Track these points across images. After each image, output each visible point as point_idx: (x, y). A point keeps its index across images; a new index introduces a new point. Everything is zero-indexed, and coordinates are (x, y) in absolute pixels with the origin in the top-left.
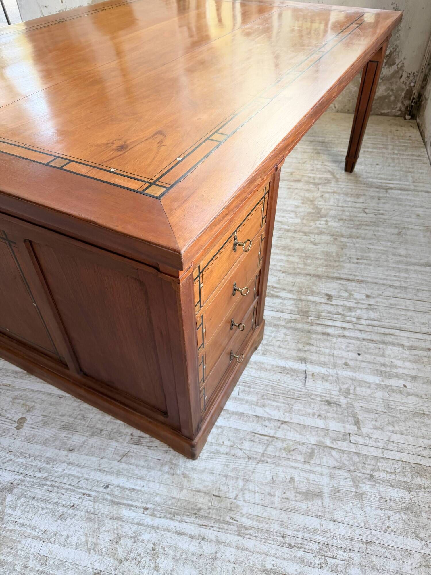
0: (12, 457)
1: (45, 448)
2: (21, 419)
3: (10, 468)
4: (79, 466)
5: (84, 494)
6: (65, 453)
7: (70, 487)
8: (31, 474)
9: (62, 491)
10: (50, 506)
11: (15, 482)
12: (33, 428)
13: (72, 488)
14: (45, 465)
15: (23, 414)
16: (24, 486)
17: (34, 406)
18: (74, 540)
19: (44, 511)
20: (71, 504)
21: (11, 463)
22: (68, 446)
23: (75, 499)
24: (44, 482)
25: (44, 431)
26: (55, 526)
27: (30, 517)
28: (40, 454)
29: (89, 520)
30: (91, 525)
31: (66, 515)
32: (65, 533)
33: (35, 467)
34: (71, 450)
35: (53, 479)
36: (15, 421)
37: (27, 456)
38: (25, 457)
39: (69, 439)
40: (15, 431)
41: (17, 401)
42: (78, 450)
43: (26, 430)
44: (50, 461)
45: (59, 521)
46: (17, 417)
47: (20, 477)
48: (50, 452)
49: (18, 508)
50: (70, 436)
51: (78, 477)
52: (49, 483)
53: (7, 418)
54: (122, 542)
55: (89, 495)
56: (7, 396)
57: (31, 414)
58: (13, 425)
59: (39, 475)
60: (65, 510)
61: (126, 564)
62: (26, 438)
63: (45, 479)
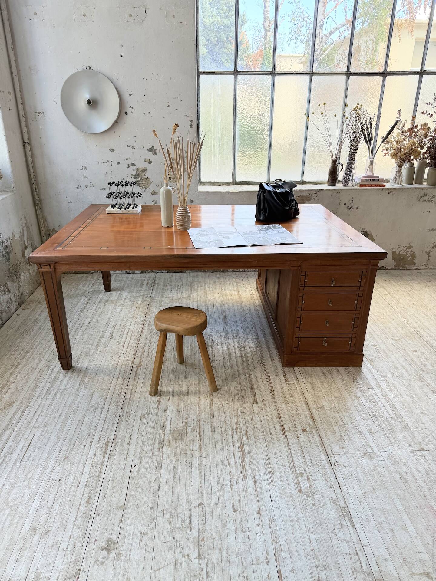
11: (392, 339)
21: (388, 342)
24: (385, 334)
40: (378, 345)
47: (389, 339)
53: (376, 349)
62: (377, 342)
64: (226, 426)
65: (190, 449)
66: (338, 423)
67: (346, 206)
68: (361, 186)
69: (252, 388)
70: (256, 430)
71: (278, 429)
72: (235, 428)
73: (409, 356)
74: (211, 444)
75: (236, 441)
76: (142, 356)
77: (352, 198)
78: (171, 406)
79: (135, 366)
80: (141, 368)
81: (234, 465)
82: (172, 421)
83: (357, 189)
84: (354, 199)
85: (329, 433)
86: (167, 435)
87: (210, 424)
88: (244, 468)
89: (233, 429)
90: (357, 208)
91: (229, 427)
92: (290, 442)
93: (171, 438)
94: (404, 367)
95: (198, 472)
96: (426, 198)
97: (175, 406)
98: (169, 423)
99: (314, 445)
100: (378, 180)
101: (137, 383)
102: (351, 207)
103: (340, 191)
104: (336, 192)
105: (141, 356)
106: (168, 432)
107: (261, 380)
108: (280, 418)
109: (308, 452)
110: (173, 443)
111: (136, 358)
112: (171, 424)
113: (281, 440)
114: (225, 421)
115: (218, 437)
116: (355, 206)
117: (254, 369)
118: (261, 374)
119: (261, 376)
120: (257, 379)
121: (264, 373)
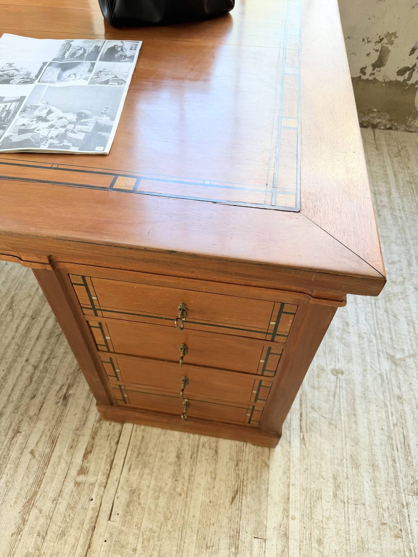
0: (368, 367)
1: (352, 345)
2: (333, 374)
3: (377, 365)
4: (357, 316)
5: (376, 307)
6: (351, 328)
7: (375, 318)
8: (376, 347)
9: (379, 322)
10: (392, 326)
11: (386, 356)
12: (338, 359)
13: (374, 315)
14: (365, 339)
15: (327, 374)
16: (386, 349)
17: (317, 367)
18: (404, 305)
19: (397, 329)
20: (385, 313)
21: (373, 366)
22: (345, 327)
23: (381, 312)
24: (378, 336)
25: (338, 350)
26: (403, 320)
27: (404, 337)
28: (358, 346)
29: (390, 300)
30: (392, 299)
31: (393, 314)
32: (404, 312)
33: (369, 346)
34: (347, 324)
35: (373, 330)
36: (337, 378)
37: (363, 356)
38: (365, 357)
39: (338, 328)
40: (346, 373)
41: (316, 385)
42: (345, 319)
43: (341, 365)
44: (360, 336)
45: (398, 317)
46: (333, 378)
47: (381, 354)
48: (354, 339)
49: (402, 347)
50: (336, 328)
51: (366, 314)
52: (377, 332)
53: (336, 386)
54: (394, 280)
55: (375, 303)
56: (314, 396)
57: (325, 367)
58: (341, 378)
59: (374, 341)
60: (390, 316)
61: (404, 276)
62: (348, 362)
63: (375, 335)
73: (404, 426)
94: (374, 466)
107: (30, 456)
117: (37, 414)
118: (41, 437)
119: (37, 444)
120: (22, 453)
121: (48, 434)
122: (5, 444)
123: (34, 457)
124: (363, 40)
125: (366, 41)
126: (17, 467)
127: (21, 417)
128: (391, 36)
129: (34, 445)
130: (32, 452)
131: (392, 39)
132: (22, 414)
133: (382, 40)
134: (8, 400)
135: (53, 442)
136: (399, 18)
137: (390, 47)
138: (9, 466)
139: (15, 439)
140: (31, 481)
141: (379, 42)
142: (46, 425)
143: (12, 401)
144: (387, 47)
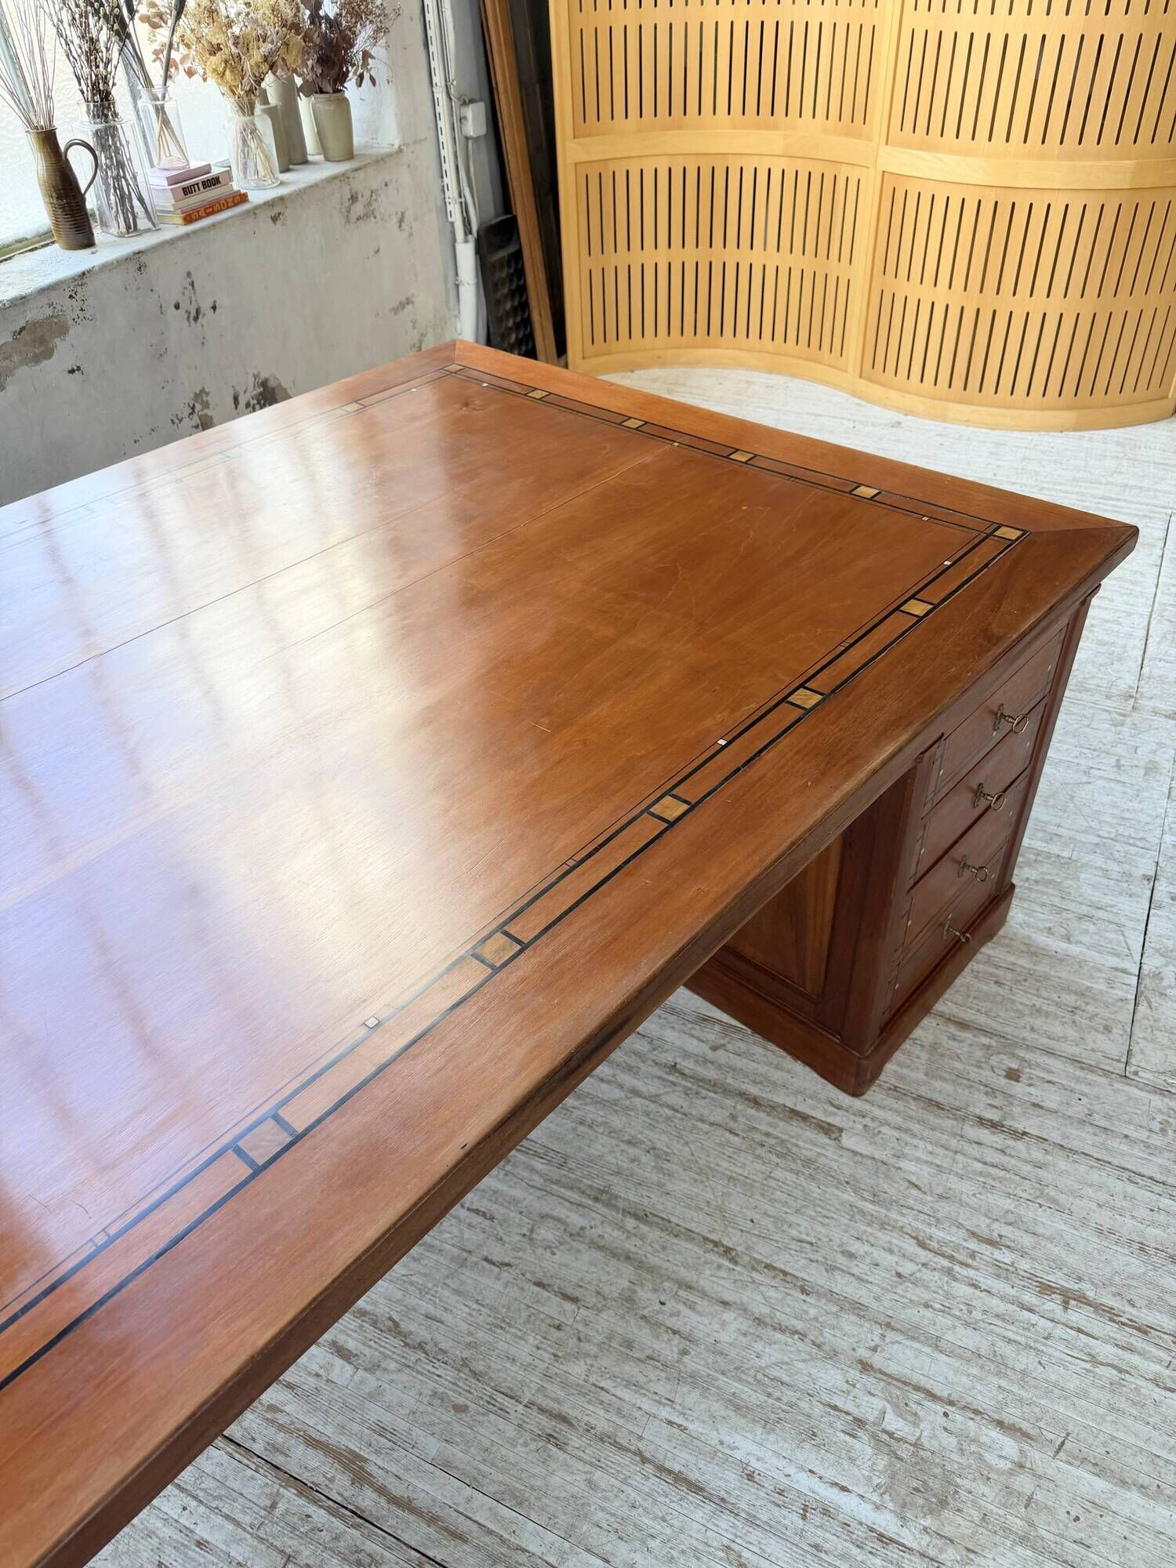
64: (927, 1288)
65: (1011, 1473)
66: (1005, 982)
67: (181, 312)
68: (189, 219)
69: (756, 1102)
70: (973, 1201)
71: (985, 1135)
72: (946, 1263)
74: (1004, 1383)
75: (1013, 1292)
76: (281, 1418)
77: (189, 274)
78: (726, 1439)
79: (340, 1485)
80: (377, 1464)
81: (1127, 1355)
82: (830, 1474)
83: (187, 235)
84: (194, 277)
85: (1038, 1022)
86: (905, 1532)
87: (891, 1336)
88: (1143, 1330)
89: (949, 1272)
90: (214, 308)
91: (933, 1278)
92: (1055, 1136)
93: (928, 1522)
95: (1134, 1496)
96: (359, 208)
97: (742, 1422)
98: (833, 1495)
99: (1083, 1088)
100: (215, 181)
101: (490, 1532)
102: (198, 312)
103: (144, 259)
104: (132, 267)
105: (281, 1427)
106: (887, 1523)
107: (720, 1052)
108: (938, 1106)
109: (1108, 1117)
110: (956, 1524)
111: (279, 1460)
112: (844, 1489)
113: (1037, 1155)
114: (899, 1275)
115: (969, 1339)
116: (206, 307)
117: (649, 1040)
118: (692, 1036)
119: (703, 1042)
120: (712, 1062)
121: (690, 1026)
122: (689, 1085)
123: (724, 1045)
124: (173, 423)
125: (176, 421)
126: (734, 1069)
127: (649, 1062)
128: (200, 395)
129: (704, 1045)
130: (714, 1048)
131: (205, 399)
132: (643, 1062)
133: (193, 408)
134: (609, 1082)
135: (705, 1020)
136: (196, 367)
137: (209, 412)
138: (730, 1080)
139: (686, 1071)
140: (760, 1050)
141: (192, 413)
142: (673, 1028)
143: (614, 1076)
144: (206, 415)
